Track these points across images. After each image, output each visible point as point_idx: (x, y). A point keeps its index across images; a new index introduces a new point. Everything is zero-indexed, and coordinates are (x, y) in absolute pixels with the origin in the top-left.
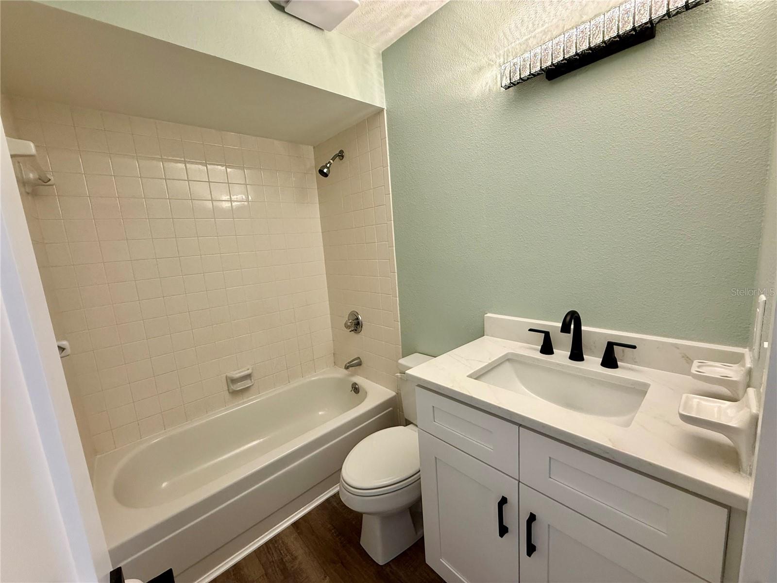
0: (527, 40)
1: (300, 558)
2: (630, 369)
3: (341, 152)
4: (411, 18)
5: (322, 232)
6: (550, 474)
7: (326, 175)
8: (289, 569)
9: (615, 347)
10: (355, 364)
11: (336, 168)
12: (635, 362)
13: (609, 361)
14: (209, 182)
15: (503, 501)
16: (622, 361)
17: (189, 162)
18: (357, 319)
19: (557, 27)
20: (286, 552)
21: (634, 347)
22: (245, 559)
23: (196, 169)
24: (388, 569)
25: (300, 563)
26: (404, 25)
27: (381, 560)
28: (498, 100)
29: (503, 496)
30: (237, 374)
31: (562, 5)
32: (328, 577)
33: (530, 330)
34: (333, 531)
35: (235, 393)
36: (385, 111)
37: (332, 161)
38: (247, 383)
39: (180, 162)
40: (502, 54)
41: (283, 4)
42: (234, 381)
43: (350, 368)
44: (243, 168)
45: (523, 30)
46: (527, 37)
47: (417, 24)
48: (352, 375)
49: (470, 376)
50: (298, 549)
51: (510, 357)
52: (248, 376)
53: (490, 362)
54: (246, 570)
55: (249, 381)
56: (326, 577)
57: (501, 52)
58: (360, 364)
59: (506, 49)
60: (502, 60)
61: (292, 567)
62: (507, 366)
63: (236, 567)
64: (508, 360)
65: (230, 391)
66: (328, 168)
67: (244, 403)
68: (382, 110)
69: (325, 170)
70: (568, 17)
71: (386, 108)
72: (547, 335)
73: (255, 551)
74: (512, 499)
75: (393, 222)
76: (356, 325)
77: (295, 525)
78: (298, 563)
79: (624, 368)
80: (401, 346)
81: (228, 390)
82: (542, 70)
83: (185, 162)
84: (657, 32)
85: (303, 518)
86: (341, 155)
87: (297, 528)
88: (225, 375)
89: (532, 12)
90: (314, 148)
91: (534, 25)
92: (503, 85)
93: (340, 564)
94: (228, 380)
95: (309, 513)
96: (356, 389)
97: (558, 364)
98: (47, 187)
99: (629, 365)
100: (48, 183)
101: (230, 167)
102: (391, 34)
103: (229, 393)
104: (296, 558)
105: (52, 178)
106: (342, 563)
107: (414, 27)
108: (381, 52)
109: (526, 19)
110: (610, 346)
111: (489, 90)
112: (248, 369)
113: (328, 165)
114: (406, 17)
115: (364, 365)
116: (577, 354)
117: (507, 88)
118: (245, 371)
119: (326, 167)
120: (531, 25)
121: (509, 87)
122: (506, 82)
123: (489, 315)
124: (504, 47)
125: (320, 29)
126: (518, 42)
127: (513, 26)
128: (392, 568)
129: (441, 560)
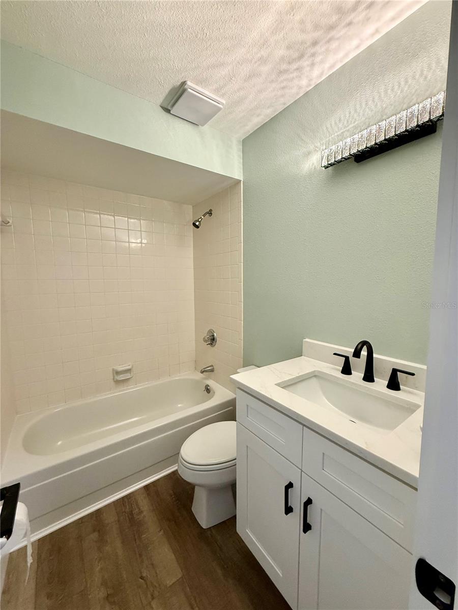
0: (342, 133)
1: (145, 513)
2: (410, 392)
3: (211, 210)
4: (262, 117)
5: (194, 269)
6: (323, 466)
7: (197, 227)
8: (135, 519)
9: (398, 373)
10: (209, 371)
11: (206, 222)
12: (416, 387)
13: (394, 384)
14: (115, 228)
15: (290, 485)
16: (404, 385)
17: (102, 214)
18: (213, 336)
19: (365, 123)
20: (136, 507)
21: (413, 374)
22: (106, 506)
23: (108, 219)
24: (209, 532)
25: (144, 516)
26: (257, 121)
27: (204, 524)
28: (321, 176)
29: (290, 482)
30: (120, 368)
31: (368, 108)
32: (162, 531)
33: (335, 354)
34: (173, 496)
35: (118, 382)
36: (242, 182)
37: (203, 217)
38: (128, 376)
39: (96, 213)
40: (325, 143)
41: (169, 108)
42: (118, 373)
43: (205, 373)
44: (140, 220)
45: (340, 126)
46: (342, 131)
47: (267, 121)
48: (206, 379)
49: (278, 385)
50: (144, 504)
51: (316, 374)
52: (129, 371)
53: (298, 375)
54: (104, 514)
55: (129, 374)
56: (160, 530)
57: (324, 141)
58: (212, 371)
59: (327, 139)
60: (324, 147)
61: (138, 519)
62: (314, 380)
63: (98, 512)
64: (315, 376)
65: (115, 380)
66: (200, 222)
67: (124, 390)
68: (240, 181)
69: (197, 224)
70: (372, 116)
71: (242, 180)
72: (347, 358)
73: (114, 502)
74: (296, 485)
75: (242, 264)
76: (212, 340)
77: (146, 487)
78: (143, 515)
79: (405, 391)
80: (242, 359)
81: (114, 379)
82: (350, 155)
83: (100, 214)
84: (437, 128)
85: (153, 483)
86: (210, 213)
87: (148, 490)
88: (112, 368)
89: (347, 113)
90: (193, 207)
91: (348, 121)
92: (323, 165)
93: (173, 522)
94: (114, 372)
95: (158, 480)
96: (208, 390)
97: (353, 383)
98: (7, 227)
99: (411, 390)
100: (8, 225)
101: (131, 218)
102: (248, 128)
103: (114, 381)
104: (142, 512)
105: (11, 221)
106: (175, 522)
107: (264, 123)
108: (242, 140)
109: (342, 119)
110: (395, 372)
111: (315, 169)
112: (129, 365)
113: (200, 220)
114: (258, 116)
115: (215, 372)
116: (369, 377)
117: (326, 167)
118: (127, 366)
119: (198, 221)
120: (346, 122)
121: (327, 167)
122: (325, 163)
123: (307, 340)
124: (326, 138)
125: (197, 125)
126: (336, 134)
127: (333, 123)
128: (212, 532)
129: (247, 530)
